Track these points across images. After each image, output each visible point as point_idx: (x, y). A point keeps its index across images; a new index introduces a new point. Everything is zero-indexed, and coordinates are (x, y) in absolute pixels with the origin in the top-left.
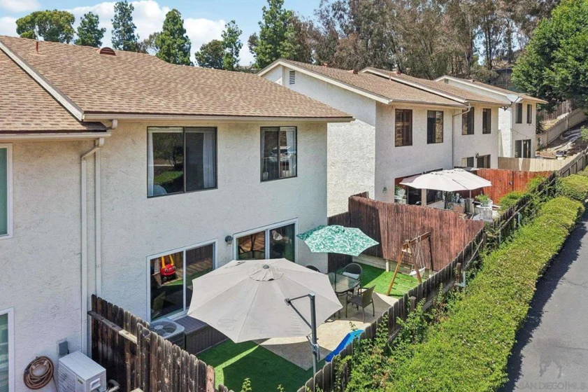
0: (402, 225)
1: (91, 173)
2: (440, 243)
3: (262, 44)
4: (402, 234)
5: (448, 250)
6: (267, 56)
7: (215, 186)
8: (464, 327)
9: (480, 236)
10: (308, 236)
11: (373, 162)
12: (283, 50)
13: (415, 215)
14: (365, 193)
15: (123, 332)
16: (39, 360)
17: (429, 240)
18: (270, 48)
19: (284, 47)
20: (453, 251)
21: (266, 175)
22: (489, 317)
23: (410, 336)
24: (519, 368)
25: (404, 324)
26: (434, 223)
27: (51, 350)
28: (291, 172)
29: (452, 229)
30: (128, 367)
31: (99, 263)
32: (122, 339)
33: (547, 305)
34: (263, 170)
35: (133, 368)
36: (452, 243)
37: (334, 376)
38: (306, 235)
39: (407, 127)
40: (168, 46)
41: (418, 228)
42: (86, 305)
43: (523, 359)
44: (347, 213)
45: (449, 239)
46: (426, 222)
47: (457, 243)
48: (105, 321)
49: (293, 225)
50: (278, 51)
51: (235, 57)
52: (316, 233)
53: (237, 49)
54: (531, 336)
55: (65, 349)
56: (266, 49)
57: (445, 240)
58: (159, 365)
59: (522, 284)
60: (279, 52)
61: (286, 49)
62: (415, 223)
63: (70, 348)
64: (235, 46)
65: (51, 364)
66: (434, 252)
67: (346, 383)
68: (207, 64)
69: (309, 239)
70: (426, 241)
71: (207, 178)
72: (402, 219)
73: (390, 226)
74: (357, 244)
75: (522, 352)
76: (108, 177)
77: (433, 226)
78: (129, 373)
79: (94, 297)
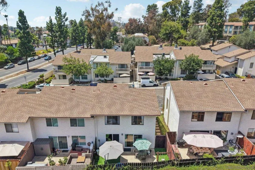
7: (119, 125)
11: (178, 125)
14: (176, 132)
27: (91, 142)
28: (142, 123)
44: (164, 136)
49: (142, 135)
65: (90, 144)
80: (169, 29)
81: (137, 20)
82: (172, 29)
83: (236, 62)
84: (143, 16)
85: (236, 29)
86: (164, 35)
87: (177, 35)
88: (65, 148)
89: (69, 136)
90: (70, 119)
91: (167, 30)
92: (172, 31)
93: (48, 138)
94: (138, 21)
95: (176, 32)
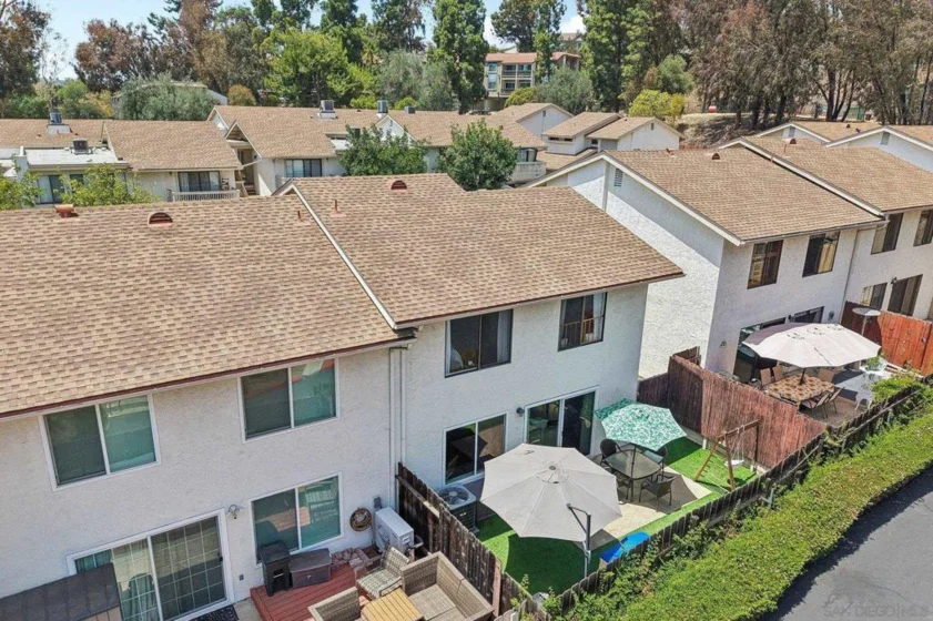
0: (729, 404)
1: (398, 362)
2: (769, 435)
3: (598, 12)
4: (727, 415)
5: (778, 445)
6: (604, 33)
7: (509, 361)
8: (748, 551)
9: (815, 443)
10: (606, 416)
11: (711, 312)
12: (631, 22)
13: (746, 398)
14: (696, 348)
15: (426, 504)
16: (361, 511)
17: (757, 429)
18: (610, 19)
19: (634, 17)
20: (782, 448)
21: (565, 342)
22: (780, 545)
23: (685, 551)
24: (804, 594)
25: (681, 540)
26: (766, 412)
27: (370, 505)
28: (595, 335)
29: (786, 424)
30: (431, 530)
31: (404, 437)
32: (426, 510)
33: (878, 531)
34: (562, 337)
35: (434, 532)
36: (784, 438)
37: (598, 582)
38: (606, 412)
39: (774, 258)
40: (452, 16)
41: (746, 412)
42: (394, 470)
43: (813, 587)
44: (664, 375)
45: (781, 433)
46: (757, 408)
47: (790, 440)
48: (410, 488)
49: (593, 394)
50: (622, 23)
51: (554, 29)
52: (615, 413)
53: (557, 15)
54: (836, 564)
55: (378, 504)
56: (603, 20)
57: (776, 434)
58: (457, 542)
59: (842, 510)
60: (624, 26)
61: (637, 20)
62: (744, 406)
63: (383, 503)
64: (555, 11)
65: (369, 515)
66: (760, 443)
67: (609, 589)
68: (509, 32)
69: (607, 420)
70: (754, 429)
71: (501, 352)
72: (729, 397)
73: (714, 401)
74: (660, 435)
75: (817, 579)
76: (411, 363)
77: (765, 414)
78: (431, 534)
79: (400, 464)
80: (308, 59)
81: (133, 29)
82: (318, 57)
83: (591, 151)
84: (152, 15)
85: (507, 74)
86: (287, 82)
87: (343, 83)
88: (203, 600)
89: (234, 512)
90: (243, 379)
91: (299, 64)
92: (319, 67)
93: (72, 571)
94: (139, 33)
95: (336, 71)
